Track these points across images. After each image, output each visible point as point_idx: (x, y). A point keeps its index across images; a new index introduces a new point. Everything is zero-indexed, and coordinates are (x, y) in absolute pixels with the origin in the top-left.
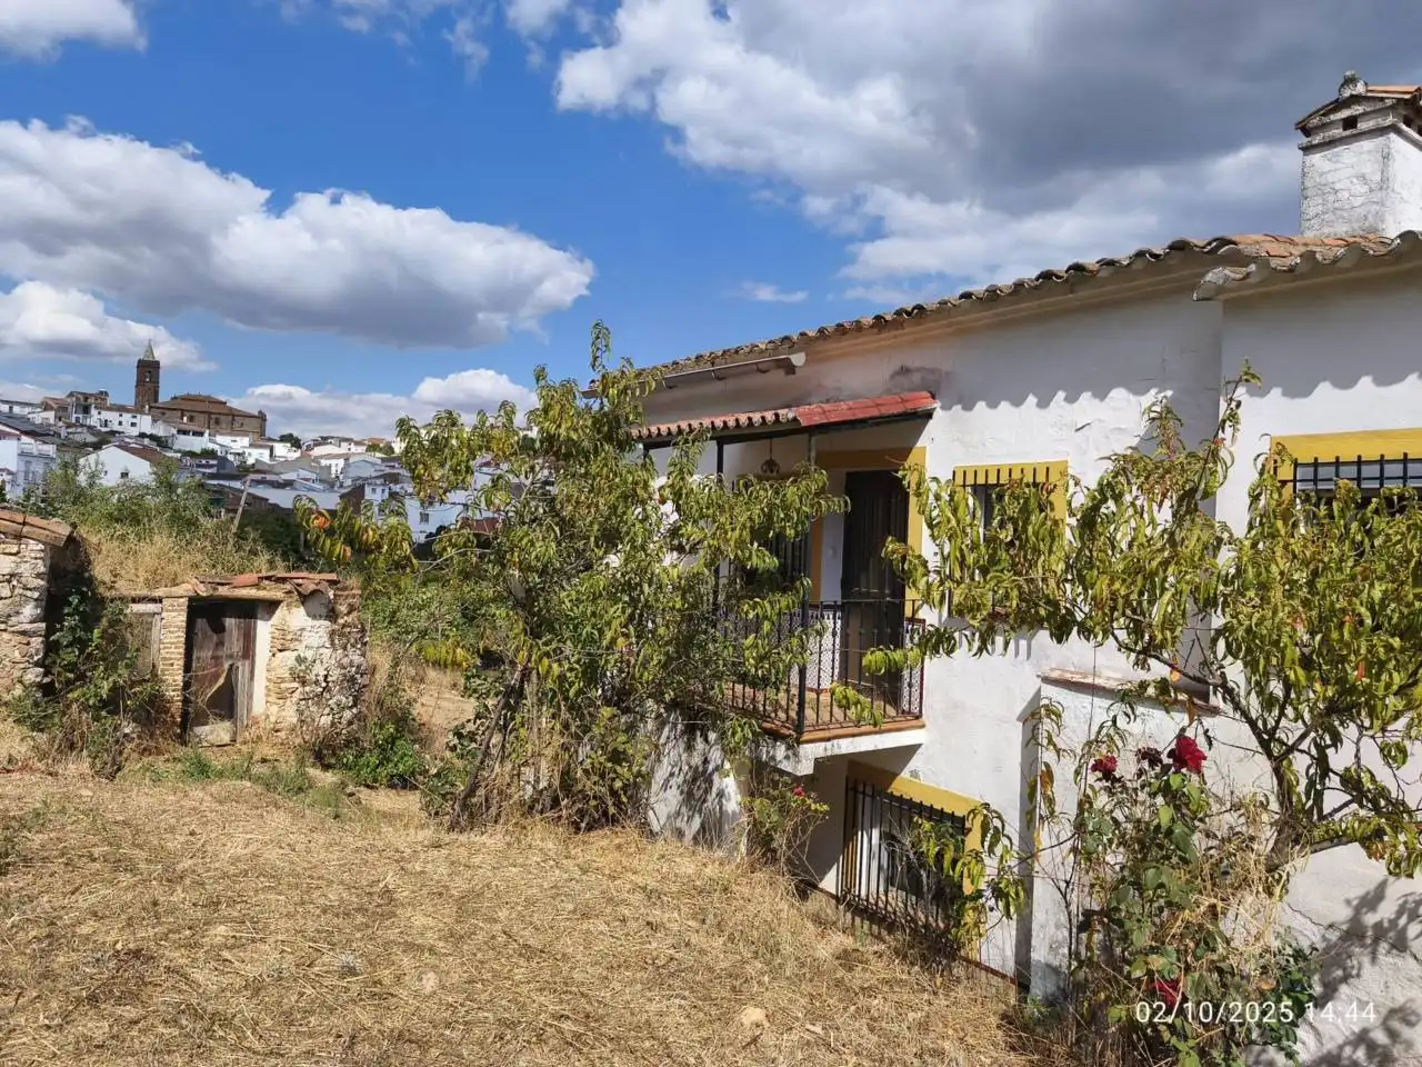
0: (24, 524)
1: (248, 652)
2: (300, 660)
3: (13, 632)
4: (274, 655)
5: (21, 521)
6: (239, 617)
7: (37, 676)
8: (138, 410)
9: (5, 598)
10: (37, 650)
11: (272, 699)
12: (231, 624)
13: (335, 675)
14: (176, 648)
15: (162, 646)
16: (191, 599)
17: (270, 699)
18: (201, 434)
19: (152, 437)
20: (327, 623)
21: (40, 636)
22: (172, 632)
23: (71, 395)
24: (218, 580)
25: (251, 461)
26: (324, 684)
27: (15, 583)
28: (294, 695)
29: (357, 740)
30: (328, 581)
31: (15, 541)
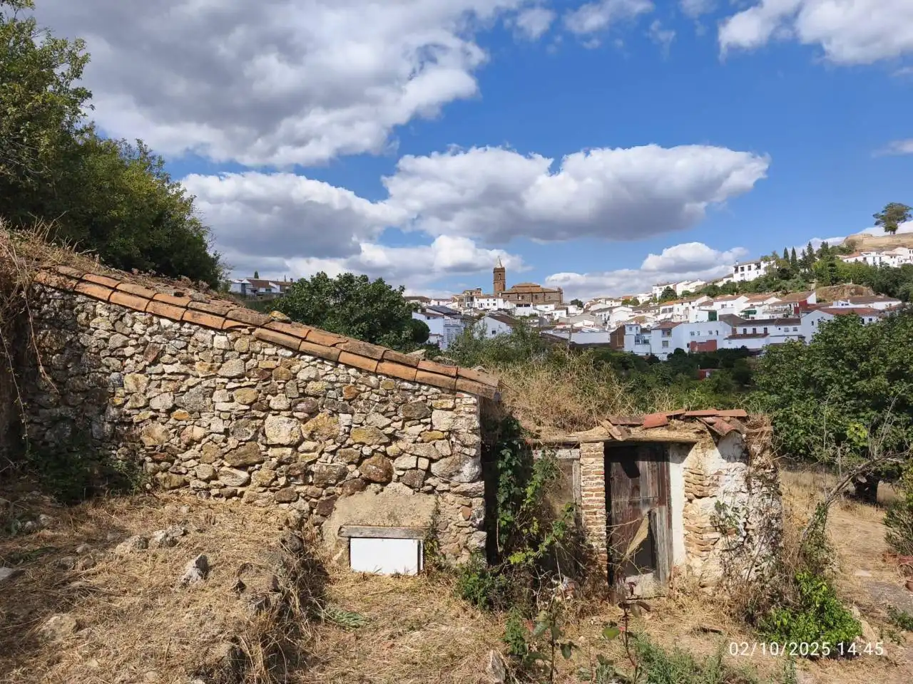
0: (458, 376)
1: (664, 497)
2: (720, 507)
3: (456, 493)
4: (690, 501)
5: (454, 374)
6: (652, 460)
7: (481, 541)
8: (495, 297)
9: (446, 457)
10: (479, 513)
11: (694, 549)
12: (643, 468)
13: (755, 522)
14: (597, 495)
15: (583, 494)
16: (606, 443)
17: (690, 549)
18: (528, 305)
19: (505, 310)
20: (743, 465)
21: (480, 496)
22: (592, 479)
23: (464, 292)
24: (629, 422)
25: (556, 318)
26: (744, 533)
27: (453, 439)
28: (716, 546)
29: (781, 594)
30: (739, 418)
31: (450, 396)
